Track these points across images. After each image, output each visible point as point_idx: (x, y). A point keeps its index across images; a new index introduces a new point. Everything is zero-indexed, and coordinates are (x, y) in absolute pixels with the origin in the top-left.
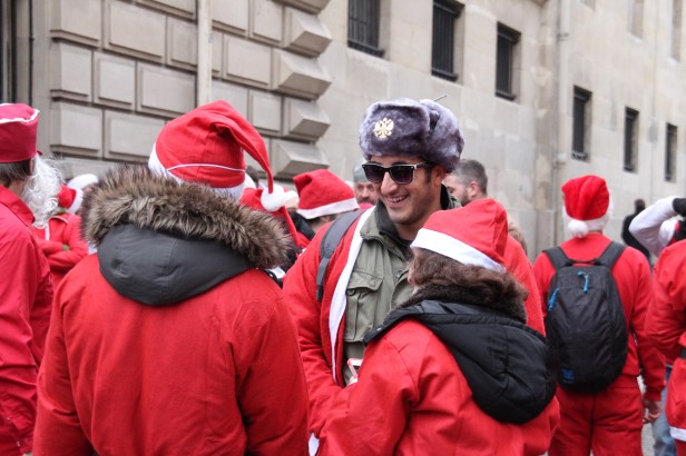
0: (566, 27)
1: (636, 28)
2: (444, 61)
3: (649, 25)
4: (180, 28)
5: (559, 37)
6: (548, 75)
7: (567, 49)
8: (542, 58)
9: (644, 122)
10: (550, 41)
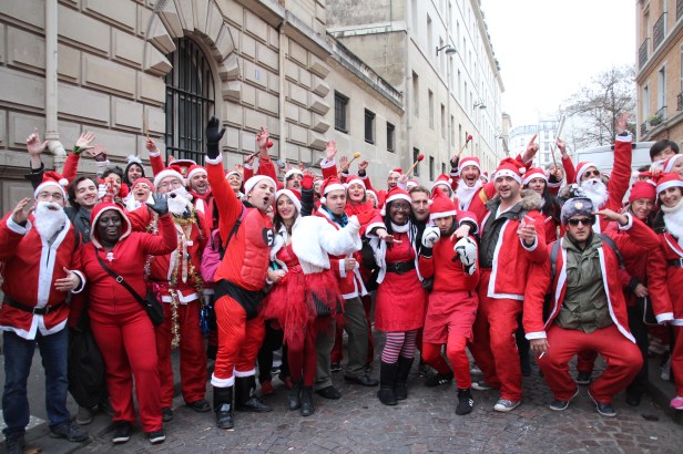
0: (411, 124)
1: (431, 126)
2: (369, 137)
3: (435, 126)
4: (273, 120)
5: (408, 128)
6: (404, 143)
7: (411, 132)
8: (402, 137)
9: (435, 161)
10: (405, 129)
